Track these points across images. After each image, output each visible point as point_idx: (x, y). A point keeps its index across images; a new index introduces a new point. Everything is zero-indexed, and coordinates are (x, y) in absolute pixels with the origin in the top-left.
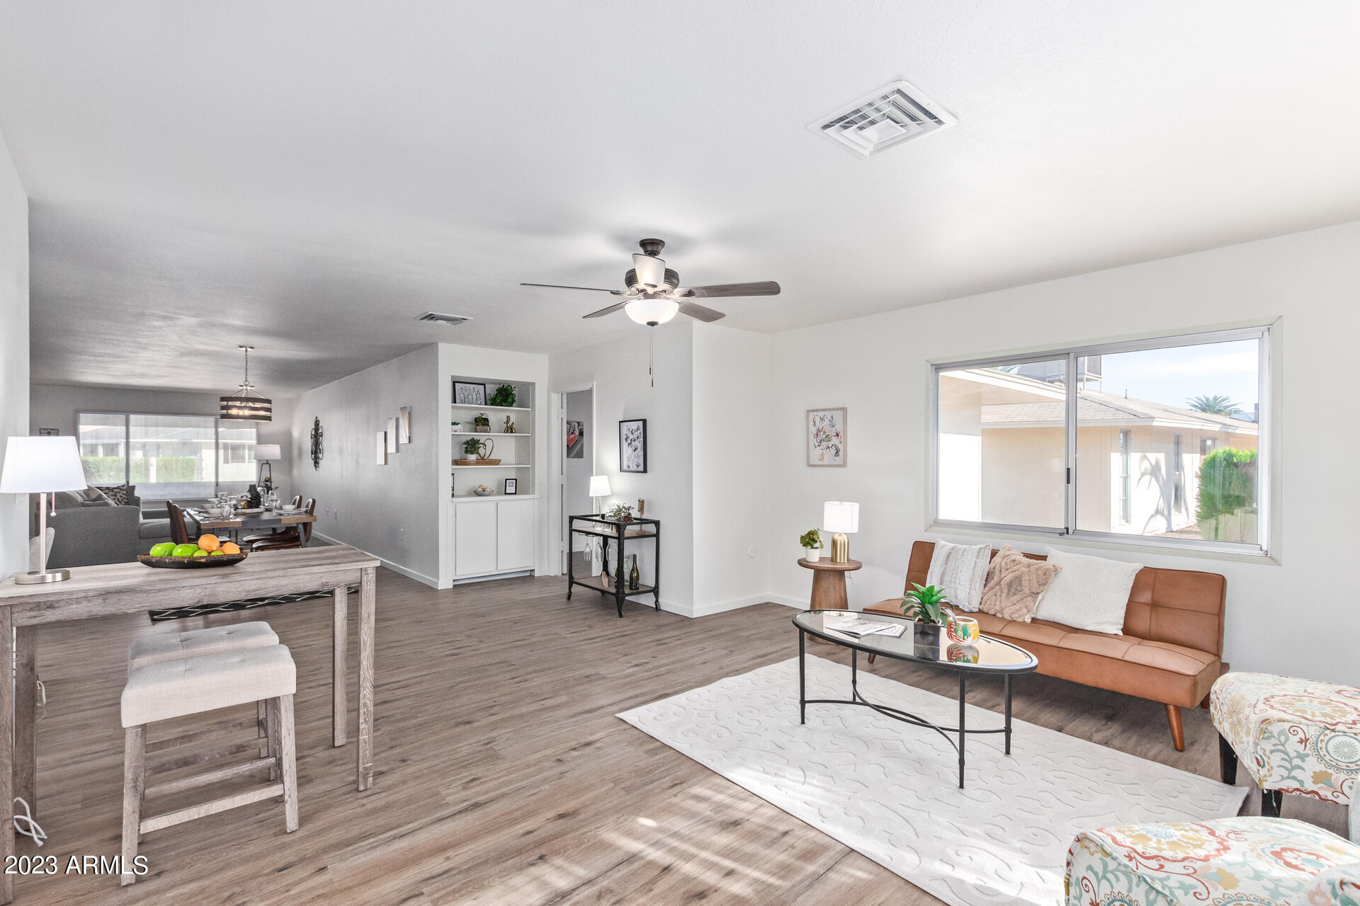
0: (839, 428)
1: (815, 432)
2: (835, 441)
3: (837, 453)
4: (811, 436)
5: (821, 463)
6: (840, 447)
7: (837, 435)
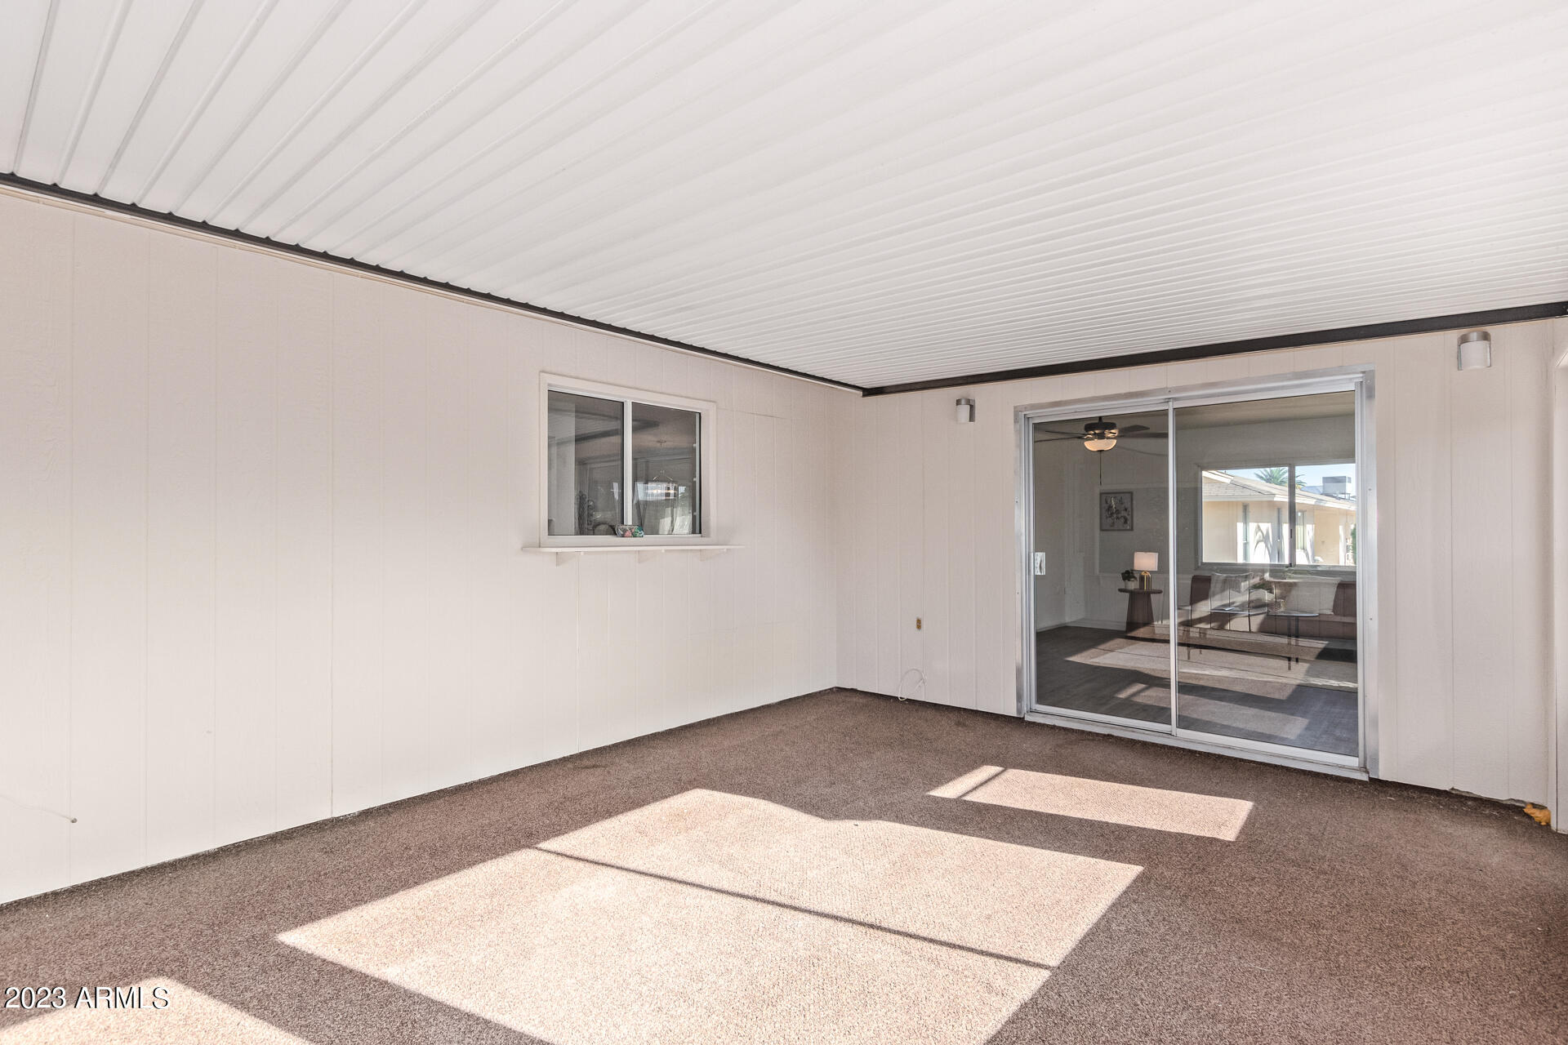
0: (1128, 505)
1: (1107, 508)
2: (1123, 513)
3: (1126, 522)
4: (1104, 510)
5: (1112, 528)
6: (1129, 517)
7: (1126, 510)
